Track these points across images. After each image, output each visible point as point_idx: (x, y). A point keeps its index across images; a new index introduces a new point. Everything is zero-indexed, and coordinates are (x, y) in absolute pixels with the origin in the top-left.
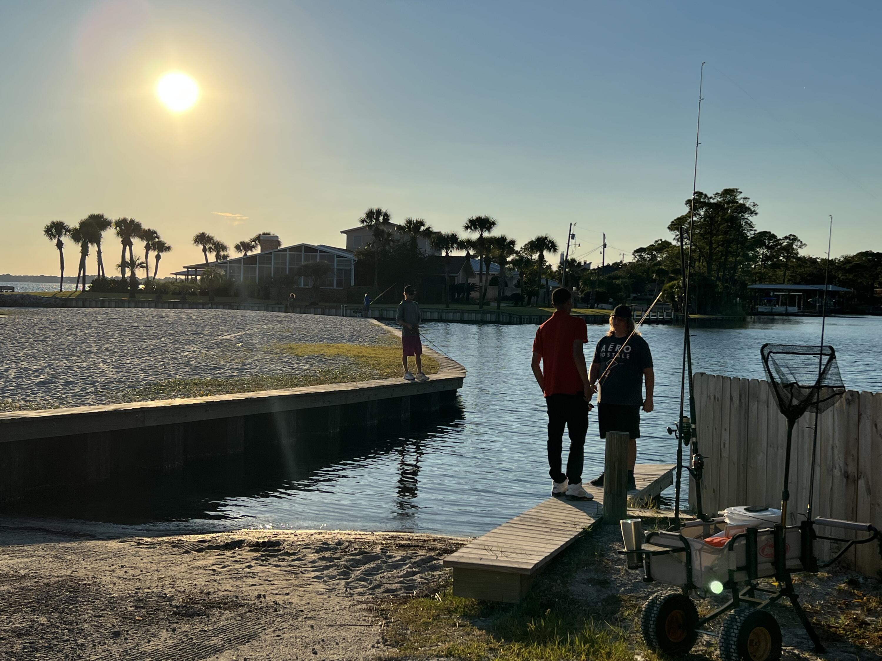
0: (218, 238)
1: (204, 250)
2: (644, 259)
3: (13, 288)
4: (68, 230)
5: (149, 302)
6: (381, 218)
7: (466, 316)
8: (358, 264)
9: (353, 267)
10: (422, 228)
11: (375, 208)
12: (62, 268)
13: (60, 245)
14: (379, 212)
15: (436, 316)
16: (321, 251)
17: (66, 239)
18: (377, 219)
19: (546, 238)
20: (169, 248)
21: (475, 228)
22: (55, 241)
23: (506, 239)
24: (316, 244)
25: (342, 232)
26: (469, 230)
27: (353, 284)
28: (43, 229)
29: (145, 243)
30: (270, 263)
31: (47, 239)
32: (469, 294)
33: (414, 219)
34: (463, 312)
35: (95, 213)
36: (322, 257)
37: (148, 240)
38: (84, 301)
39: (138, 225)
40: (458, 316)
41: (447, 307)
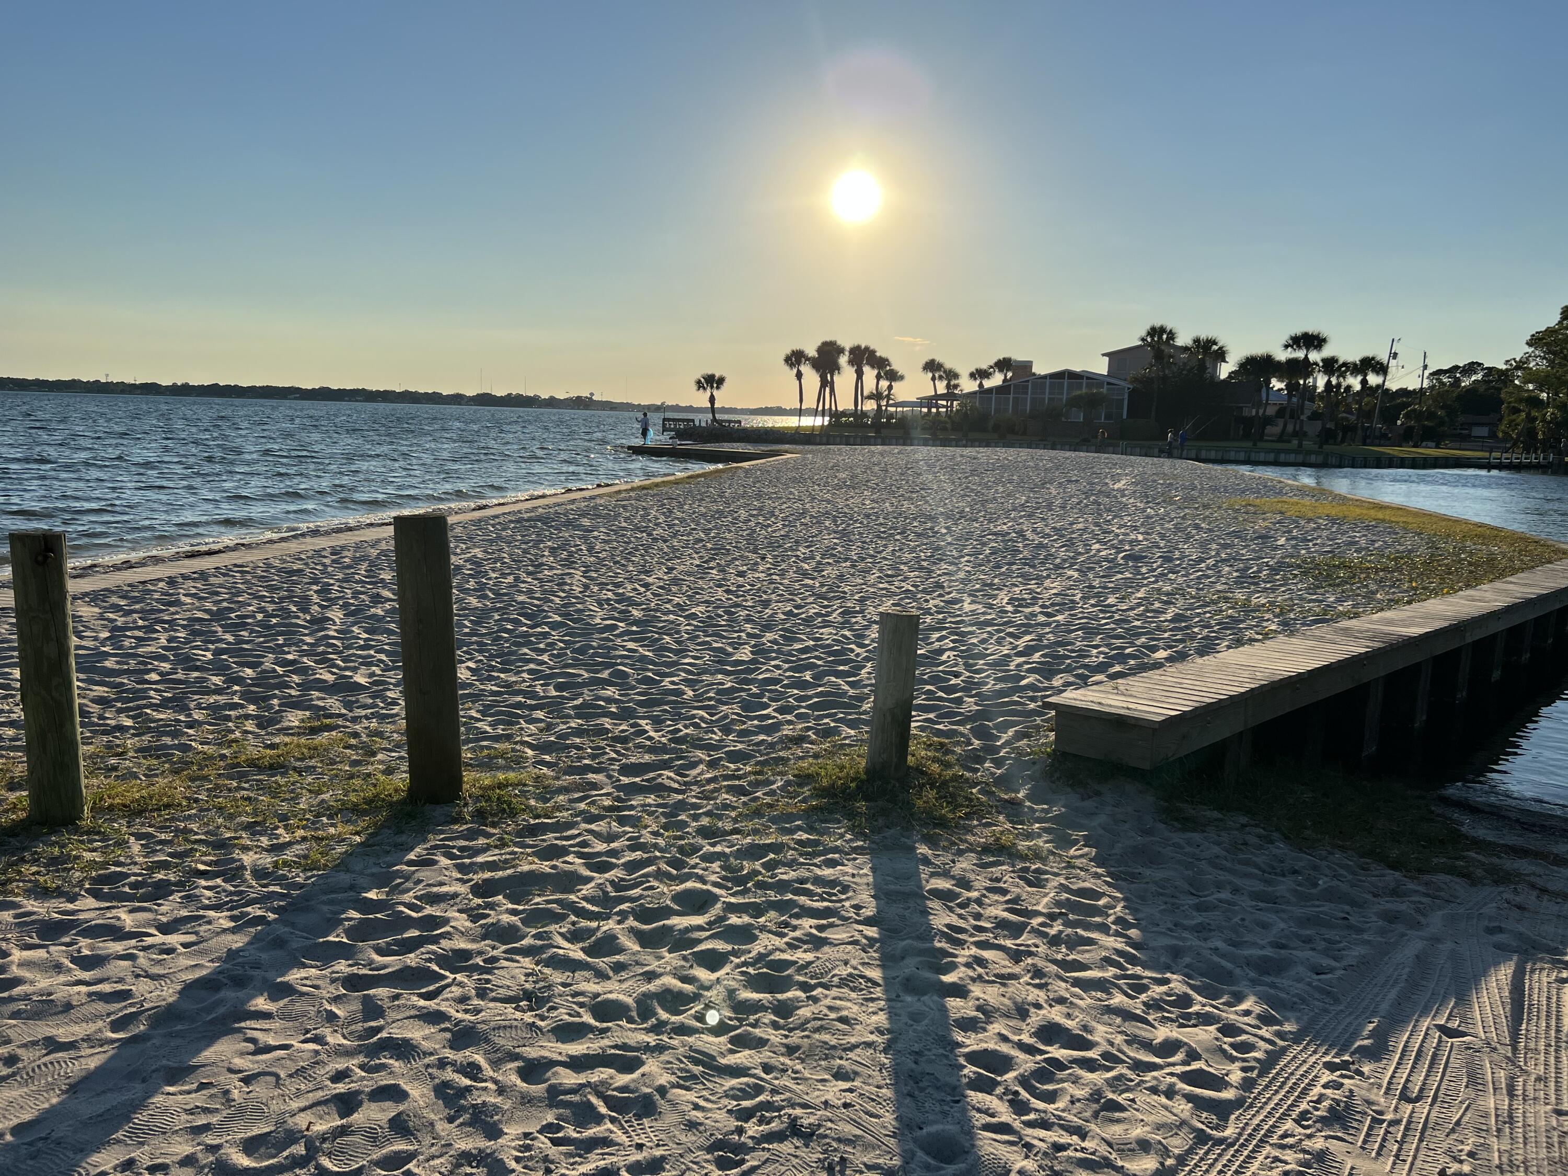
0: (948, 365)
1: (933, 379)
2: (1444, 384)
3: (740, 422)
4: (808, 359)
5: (897, 438)
6: (1165, 336)
7: (1282, 457)
8: (1132, 393)
9: (1126, 396)
10: (1215, 347)
11: (1158, 324)
12: (801, 400)
13: (799, 375)
14: (1162, 330)
15: (1242, 456)
16: (1088, 378)
17: (806, 369)
18: (1160, 337)
19: (1373, 358)
20: (902, 378)
21: (1299, 347)
22: (795, 371)
23: (1337, 361)
24: (1078, 370)
25: (1104, 355)
26: (1290, 349)
27: (1125, 417)
28: (783, 357)
29: (876, 372)
30: (1027, 393)
31: (787, 368)
32: (1264, 429)
33: (1203, 336)
34: (1279, 452)
35: (828, 339)
36: (1088, 386)
37: (879, 368)
38: (828, 436)
39: (873, 352)
40: (1271, 457)
41: (1255, 444)
